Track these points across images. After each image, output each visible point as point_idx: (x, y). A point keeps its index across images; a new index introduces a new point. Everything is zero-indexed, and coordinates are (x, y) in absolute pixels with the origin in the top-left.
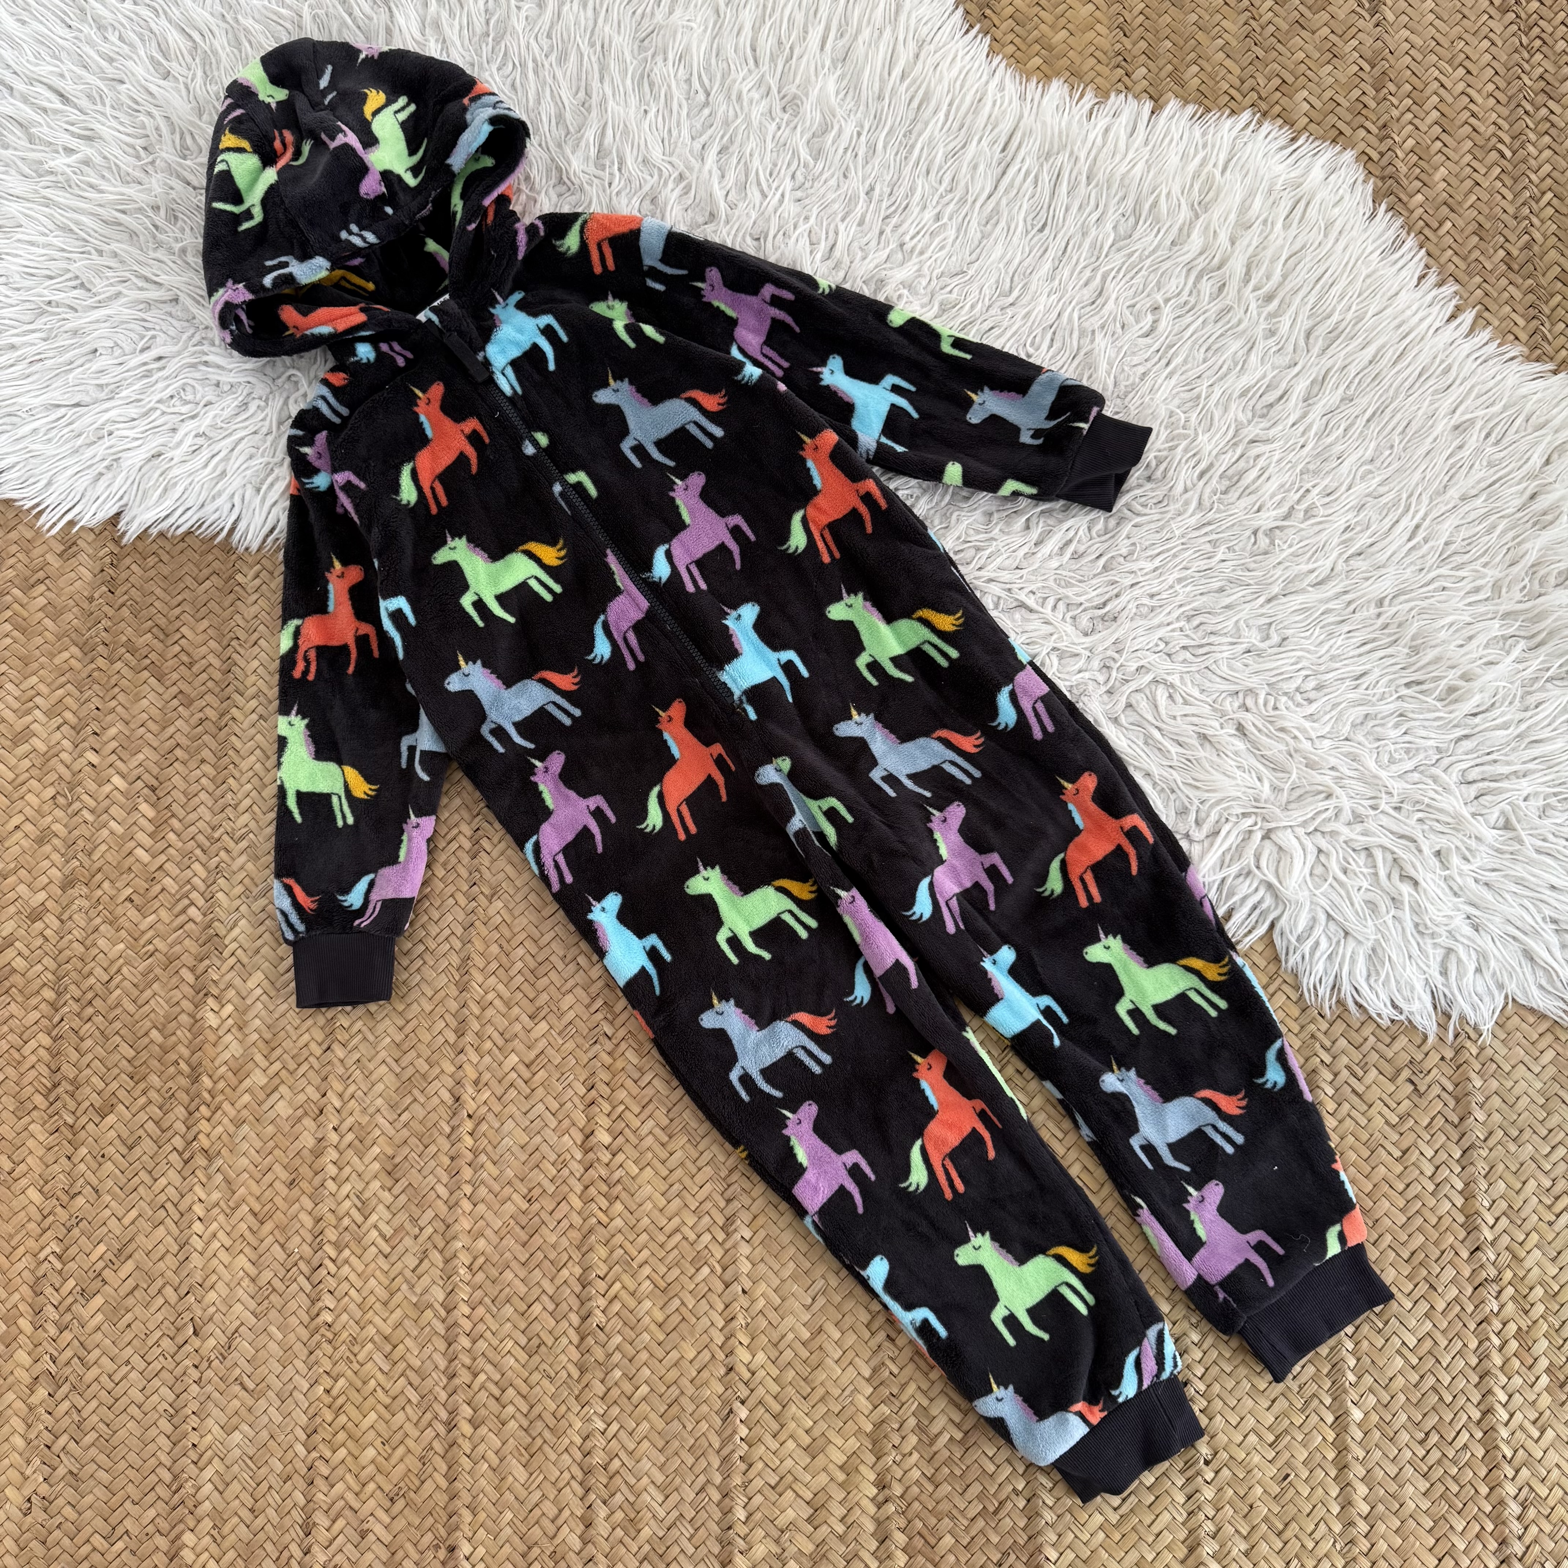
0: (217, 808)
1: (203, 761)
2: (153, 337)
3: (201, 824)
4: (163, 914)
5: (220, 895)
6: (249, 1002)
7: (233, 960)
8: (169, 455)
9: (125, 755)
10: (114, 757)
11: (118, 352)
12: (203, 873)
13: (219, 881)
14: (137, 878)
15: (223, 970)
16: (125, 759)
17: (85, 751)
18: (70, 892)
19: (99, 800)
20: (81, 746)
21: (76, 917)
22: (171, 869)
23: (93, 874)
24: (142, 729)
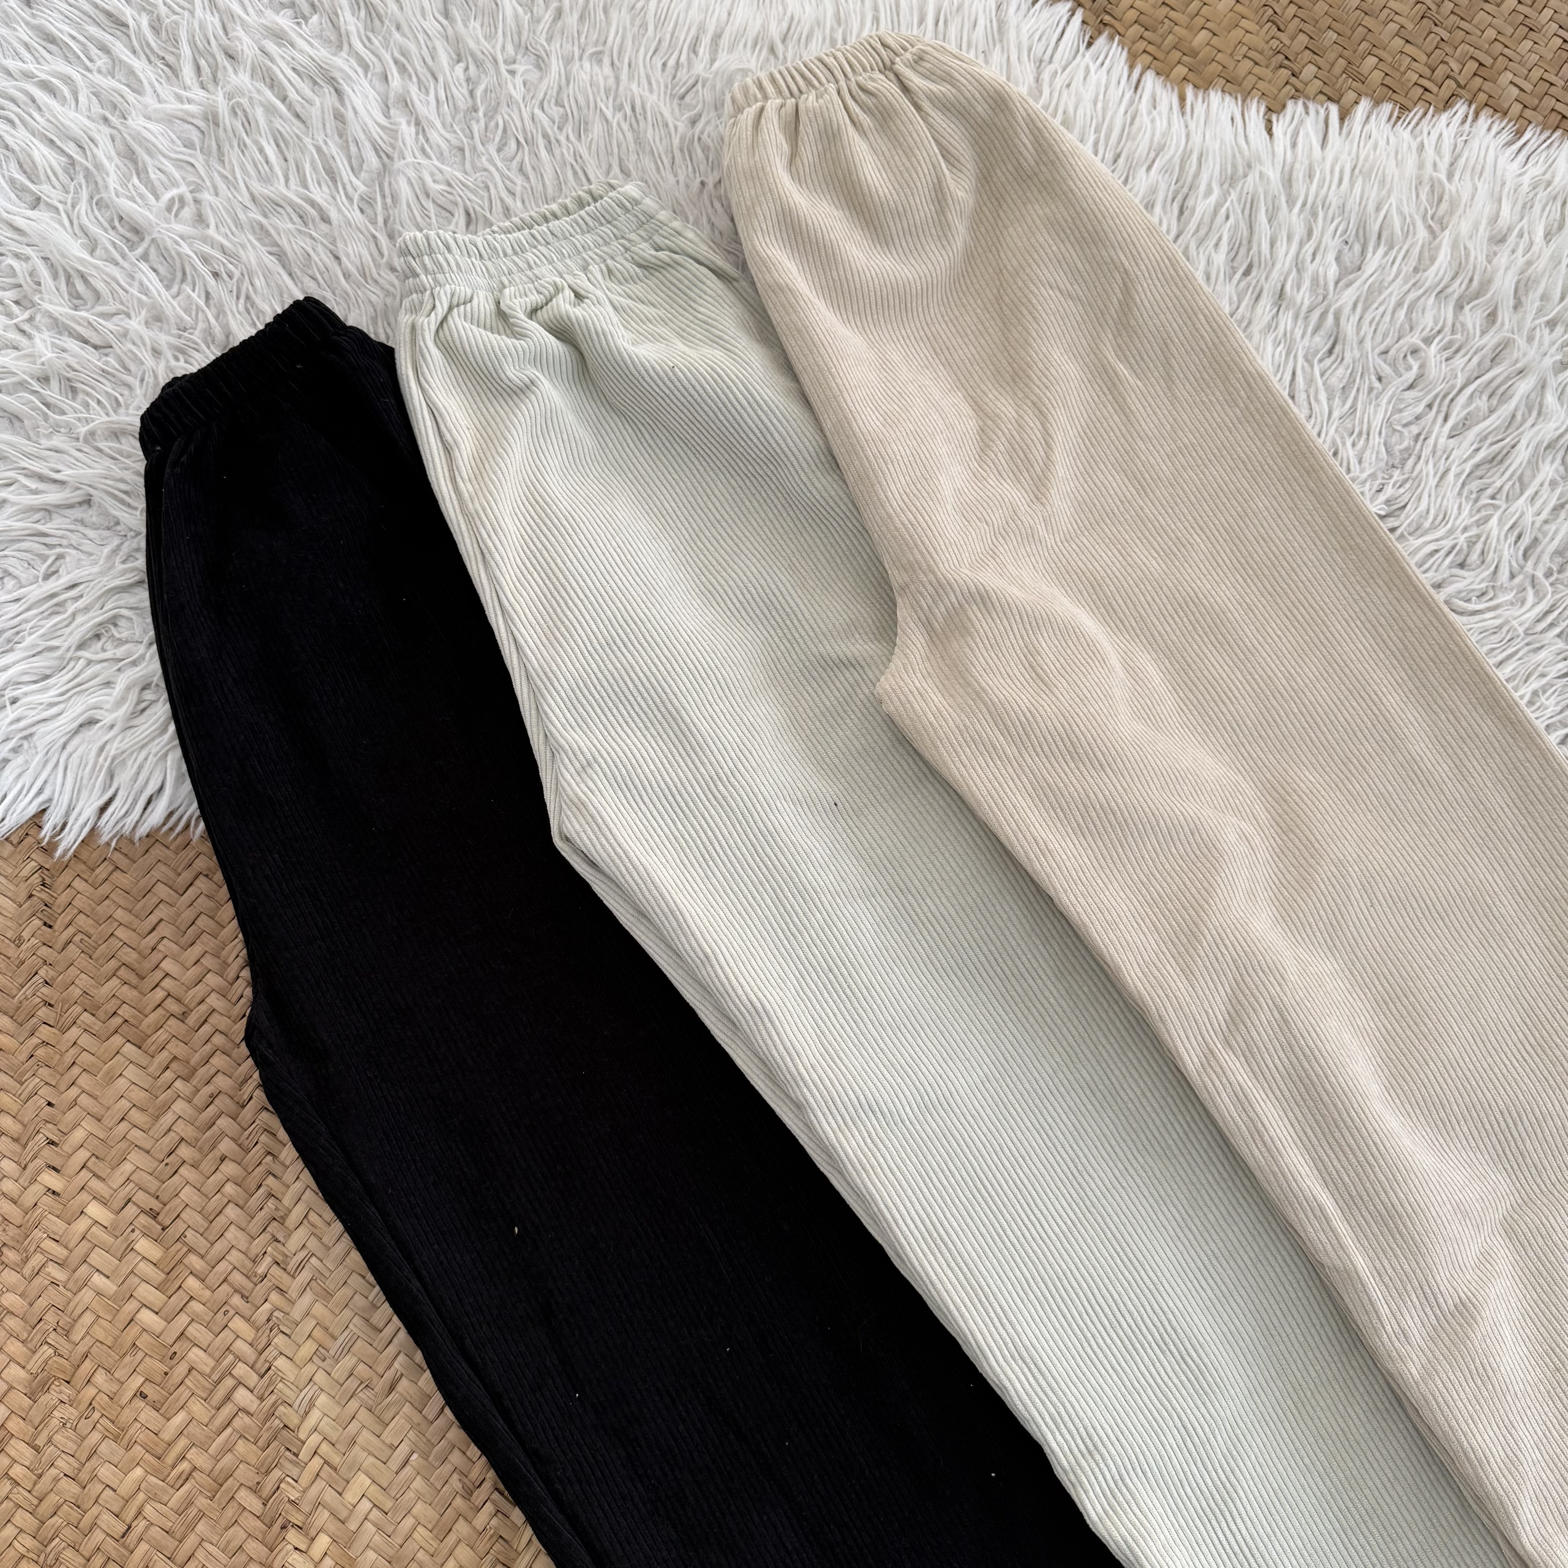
0: (255, 1228)
1: (223, 1159)
3: (234, 1256)
4: (197, 1407)
5: (281, 1363)
6: (353, 1527)
7: (317, 1462)
9: (102, 1168)
10: (85, 1174)
12: (248, 1332)
13: (276, 1340)
14: (147, 1359)
15: (304, 1481)
16: (103, 1175)
17: (39, 1173)
18: (44, 1399)
19: (71, 1246)
20: (31, 1166)
21: (58, 1438)
22: (198, 1335)
23: (76, 1364)
24: (124, 1125)
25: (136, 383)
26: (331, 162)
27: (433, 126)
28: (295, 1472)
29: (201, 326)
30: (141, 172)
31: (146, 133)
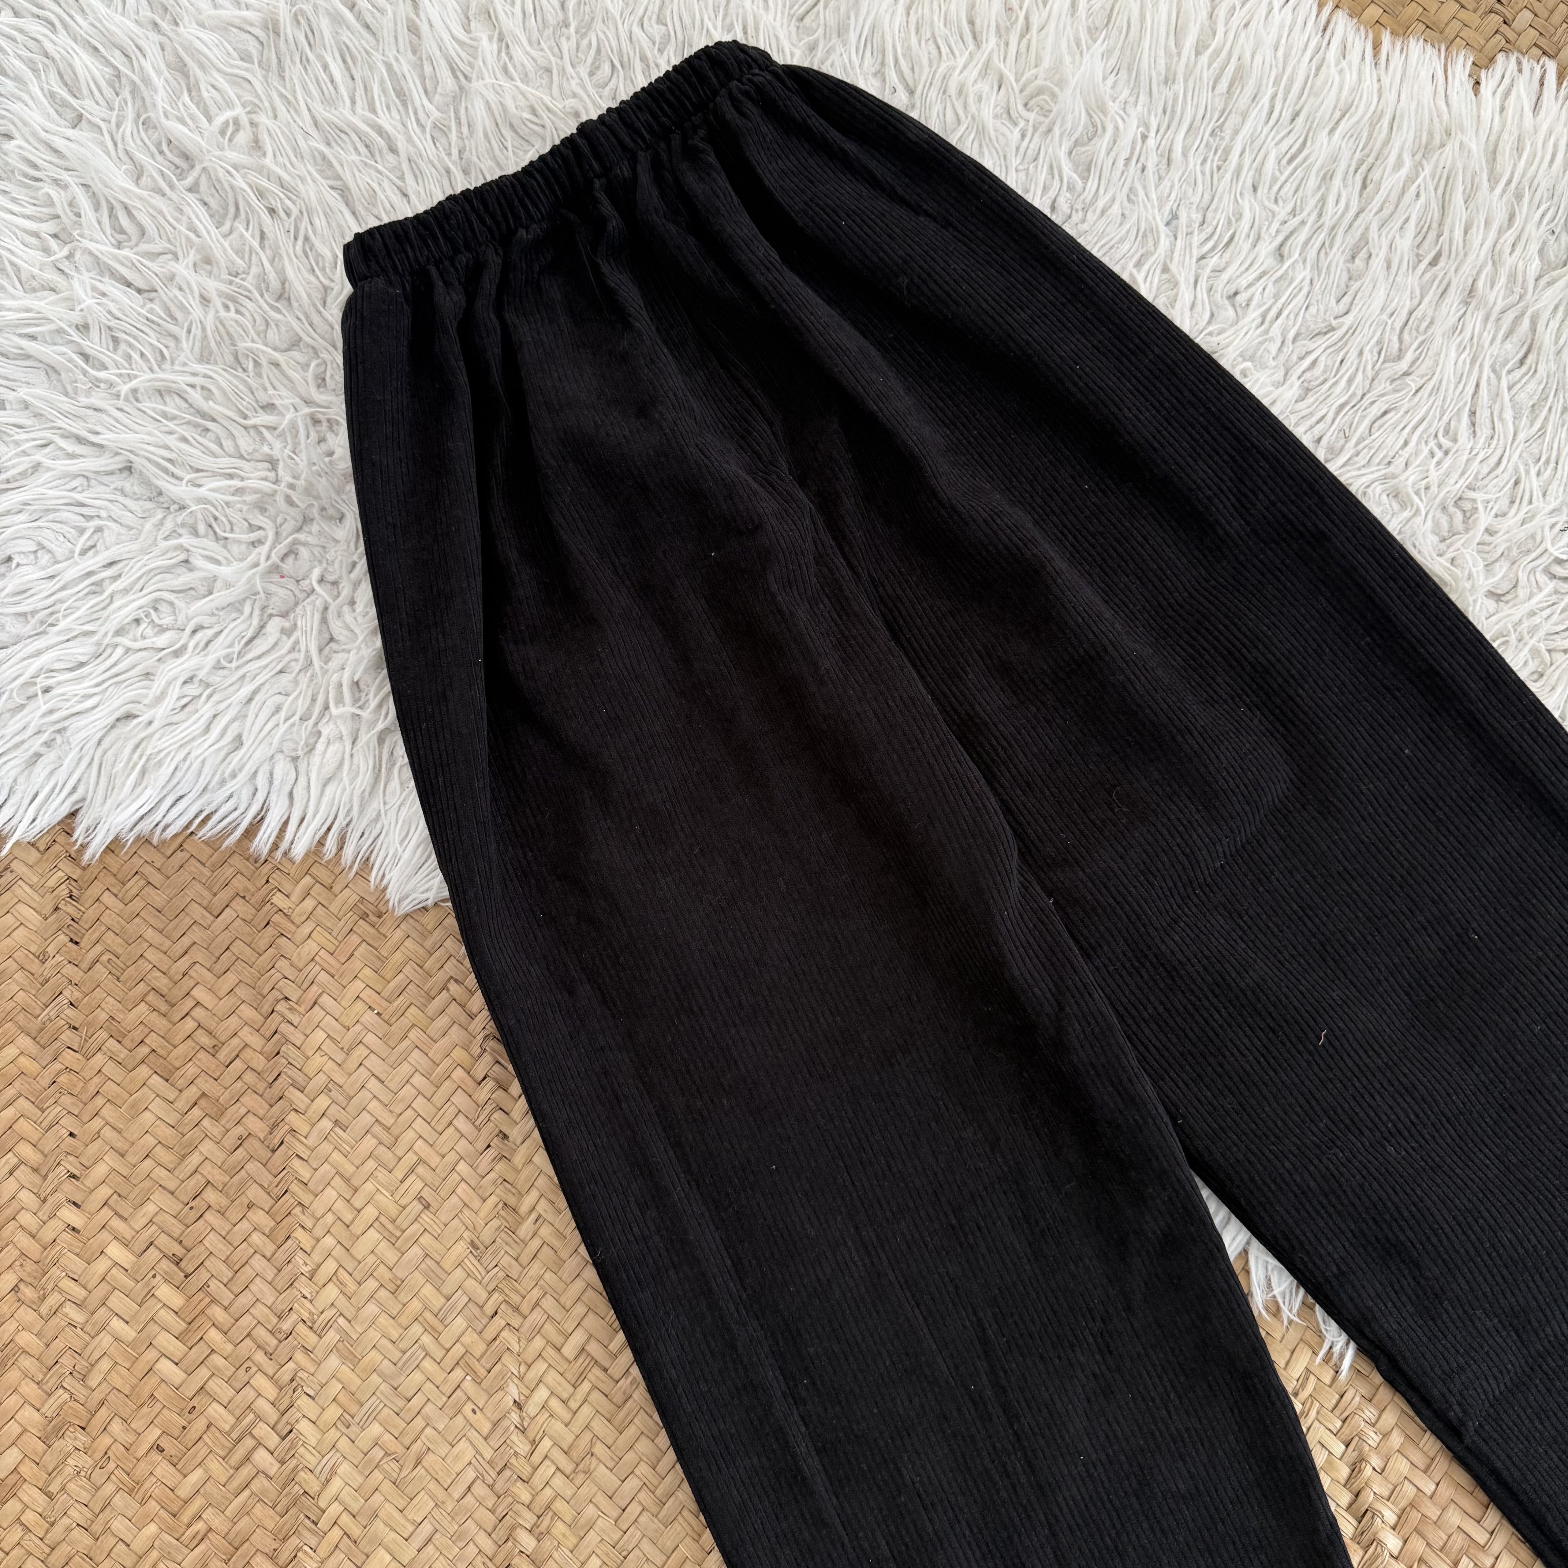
0: (281, 1283)
1: (251, 1206)
2: (99, 530)
3: (260, 1311)
4: (215, 1466)
5: (304, 1426)
7: (336, 1533)
8: (144, 718)
9: (124, 1208)
10: (106, 1213)
11: (44, 558)
12: (271, 1391)
13: (299, 1402)
14: (165, 1411)
15: (323, 1551)
16: (126, 1215)
17: (58, 1208)
18: (58, 1444)
19: (90, 1287)
20: (50, 1200)
21: (71, 1486)
22: (218, 1390)
23: (93, 1410)
24: (148, 1163)
25: (183, 334)
26: (403, 83)
27: (519, 42)
28: (313, 1542)
29: (254, 270)
30: (192, 88)
31: (198, 45)
